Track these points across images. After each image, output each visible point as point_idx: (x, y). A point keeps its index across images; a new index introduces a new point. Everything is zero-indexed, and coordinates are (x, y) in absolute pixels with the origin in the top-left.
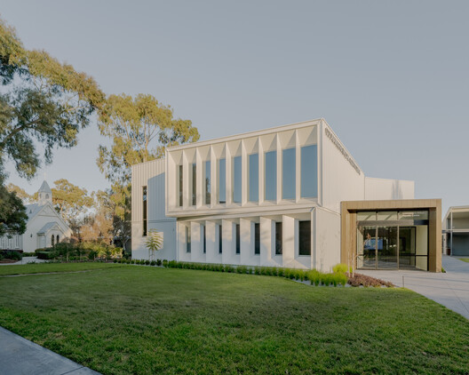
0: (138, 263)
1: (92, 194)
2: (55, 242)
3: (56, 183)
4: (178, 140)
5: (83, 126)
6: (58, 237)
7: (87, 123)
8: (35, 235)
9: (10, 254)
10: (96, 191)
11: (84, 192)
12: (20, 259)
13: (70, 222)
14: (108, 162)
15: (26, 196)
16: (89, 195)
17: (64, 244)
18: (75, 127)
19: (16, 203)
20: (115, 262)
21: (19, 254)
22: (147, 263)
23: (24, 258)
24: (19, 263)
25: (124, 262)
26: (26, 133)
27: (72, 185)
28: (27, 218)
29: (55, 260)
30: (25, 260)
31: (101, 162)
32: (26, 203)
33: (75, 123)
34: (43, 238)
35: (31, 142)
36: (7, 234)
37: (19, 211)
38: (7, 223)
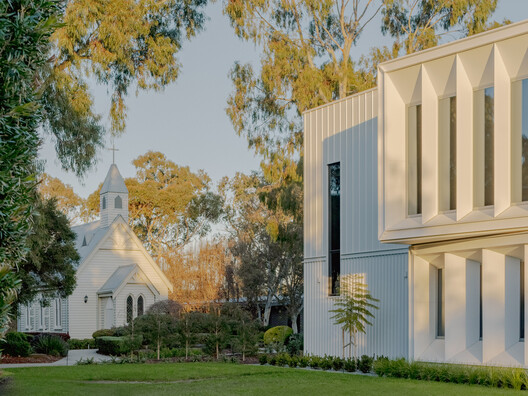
0: (315, 366)
1: (222, 186)
2: (135, 314)
3: (138, 163)
4: (436, 19)
5: (191, 33)
6: (140, 300)
7: (198, 24)
8: (93, 298)
9: (44, 342)
10: (231, 177)
11: (202, 181)
12: (63, 355)
13: (169, 261)
14: (254, 105)
15: (73, 201)
16: (214, 190)
17: (151, 318)
18: (173, 36)
19: (56, 224)
20: (263, 361)
21: (61, 341)
22: (338, 365)
23: (71, 352)
24: (62, 362)
25: (283, 362)
26: (75, 72)
27: (173, 165)
28: (77, 258)
29: (132, 357)
30: (75, 357)
31: (239, 106)
32: (75, 219)
33: (172, 26)
34: (109, 303)
35: (84, 87)
36: (39, 296)
37: (63, 244)
38: (40, 273)
